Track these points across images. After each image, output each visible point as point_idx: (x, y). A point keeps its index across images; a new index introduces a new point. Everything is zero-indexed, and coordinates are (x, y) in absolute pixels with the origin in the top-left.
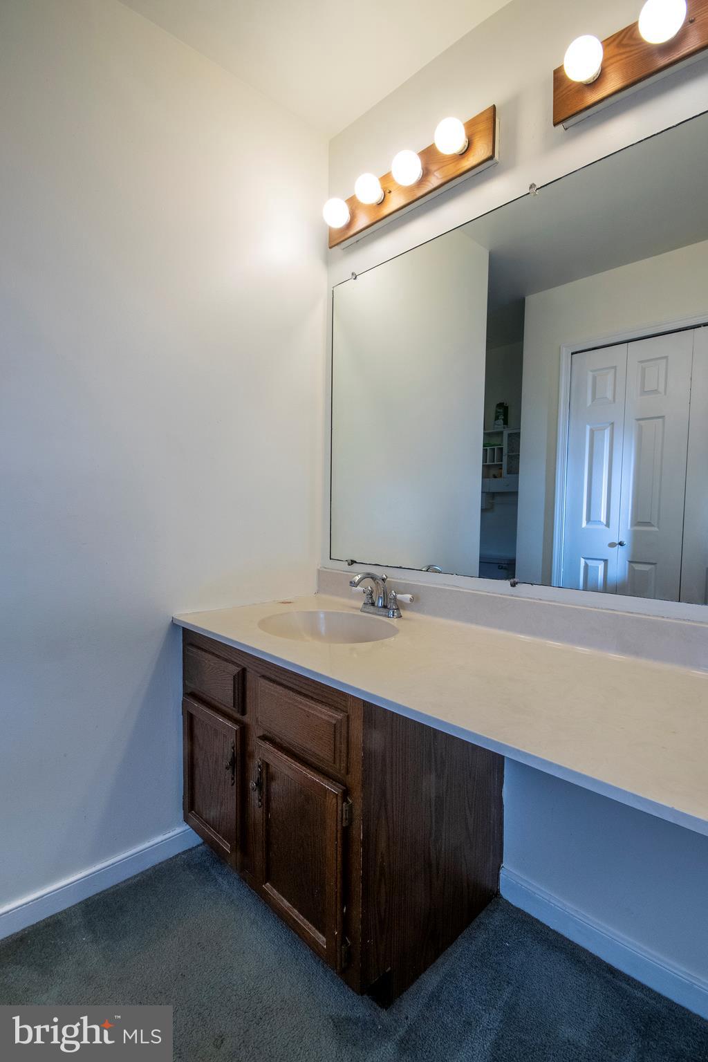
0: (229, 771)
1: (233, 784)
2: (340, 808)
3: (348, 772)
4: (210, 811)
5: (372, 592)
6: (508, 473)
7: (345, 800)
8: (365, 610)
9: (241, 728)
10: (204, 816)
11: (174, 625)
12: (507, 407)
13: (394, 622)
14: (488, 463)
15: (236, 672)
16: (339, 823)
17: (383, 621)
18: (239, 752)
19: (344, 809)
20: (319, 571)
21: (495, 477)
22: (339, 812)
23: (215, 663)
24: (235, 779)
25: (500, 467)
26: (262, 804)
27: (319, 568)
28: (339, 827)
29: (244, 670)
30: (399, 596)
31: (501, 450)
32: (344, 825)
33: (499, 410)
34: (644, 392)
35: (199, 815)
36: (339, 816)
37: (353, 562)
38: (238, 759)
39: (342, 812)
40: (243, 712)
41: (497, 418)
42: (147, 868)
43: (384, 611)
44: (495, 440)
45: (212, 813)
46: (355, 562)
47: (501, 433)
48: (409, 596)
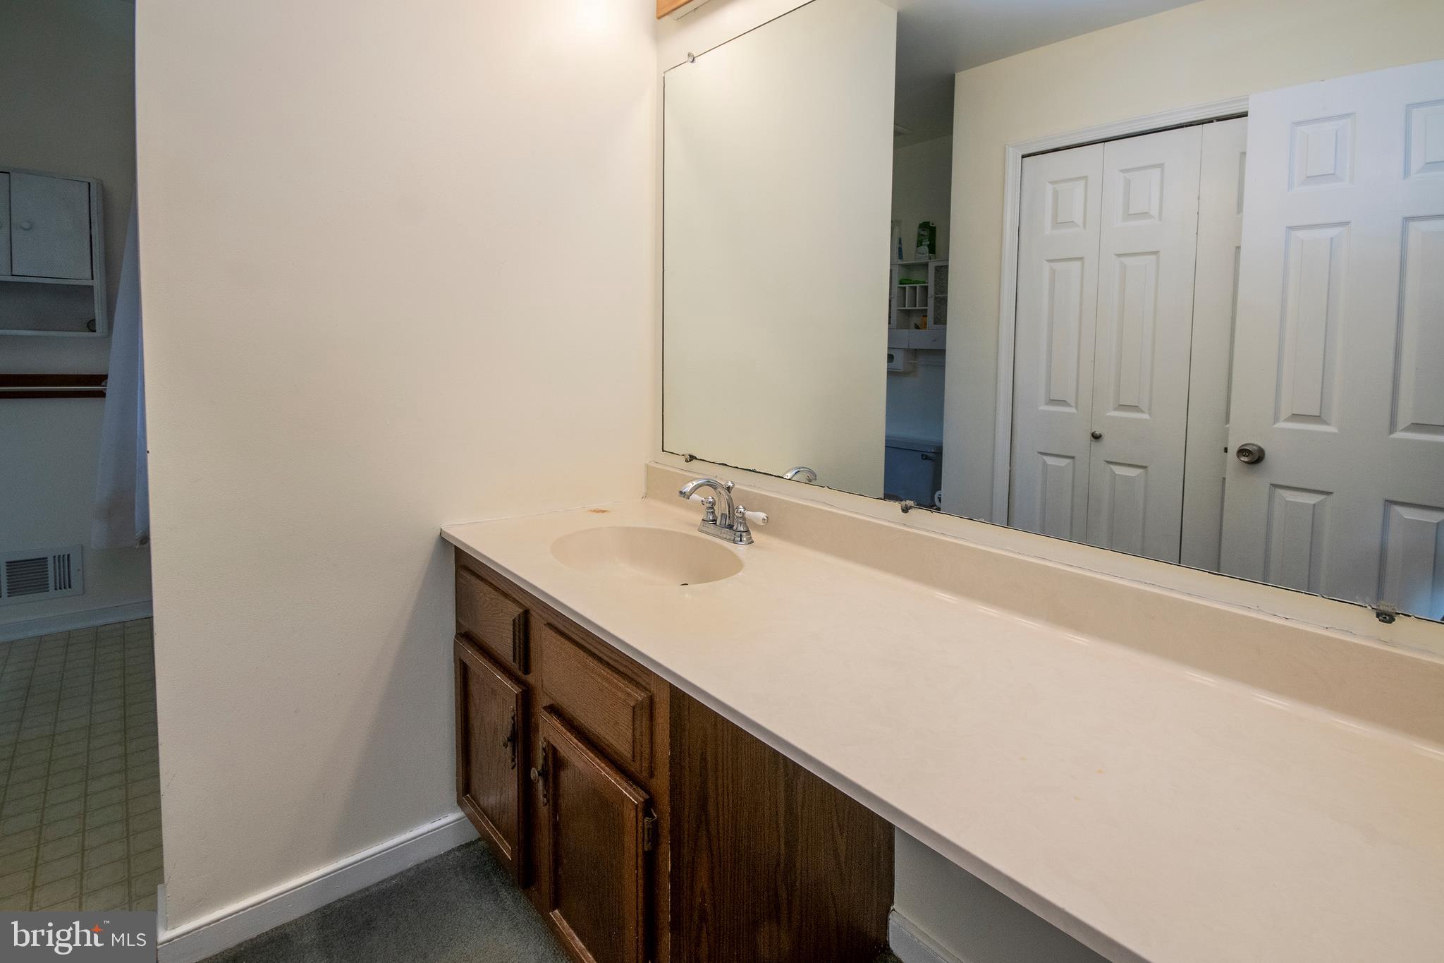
0: (509, 749)
1: (513, 768)
2: (640, 824)
3: (652, 775)
4: (488, 798)
5: (714, 504)
6: (935, 324)
7: (647, 813)
8: (705, 529)
9: (523, 691)
10: (481, 803)
11: (444, 541)
12: (935, 228)
13: (740, 549)
14: (907, 308)
15: (516, 615)
16: (640, 846)
17: (726, 549)
18: (520, 724)
19: (646, 827)
20: (647, 466)
21: (917, 327)
22: (640, 830)
23: (492, 599)
24: (516, 760)
25: (924, 313)
26: (548, 801)
27: (647, 462)
28: (640, 851)
29: (526, 613)
30: (748, 513)
31: (926, 288)
32: (646, 849)
33: (923, 233)
34: (1128, 216)
35: (475, 801)
36: (640, 835)
37: (692, 458)
38: (520, 733)
39: (643, 831)
40: (527, 669)
41: (919, 244)
42: (409, 866)
43: (728, 533)
44: (916, 276)
45: (490, 800)
46: (696, 459)
47: (926, 265)
48: (762, 515)
